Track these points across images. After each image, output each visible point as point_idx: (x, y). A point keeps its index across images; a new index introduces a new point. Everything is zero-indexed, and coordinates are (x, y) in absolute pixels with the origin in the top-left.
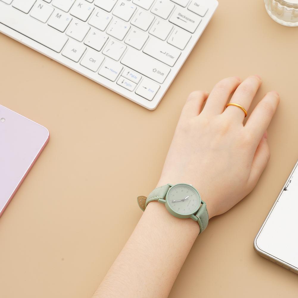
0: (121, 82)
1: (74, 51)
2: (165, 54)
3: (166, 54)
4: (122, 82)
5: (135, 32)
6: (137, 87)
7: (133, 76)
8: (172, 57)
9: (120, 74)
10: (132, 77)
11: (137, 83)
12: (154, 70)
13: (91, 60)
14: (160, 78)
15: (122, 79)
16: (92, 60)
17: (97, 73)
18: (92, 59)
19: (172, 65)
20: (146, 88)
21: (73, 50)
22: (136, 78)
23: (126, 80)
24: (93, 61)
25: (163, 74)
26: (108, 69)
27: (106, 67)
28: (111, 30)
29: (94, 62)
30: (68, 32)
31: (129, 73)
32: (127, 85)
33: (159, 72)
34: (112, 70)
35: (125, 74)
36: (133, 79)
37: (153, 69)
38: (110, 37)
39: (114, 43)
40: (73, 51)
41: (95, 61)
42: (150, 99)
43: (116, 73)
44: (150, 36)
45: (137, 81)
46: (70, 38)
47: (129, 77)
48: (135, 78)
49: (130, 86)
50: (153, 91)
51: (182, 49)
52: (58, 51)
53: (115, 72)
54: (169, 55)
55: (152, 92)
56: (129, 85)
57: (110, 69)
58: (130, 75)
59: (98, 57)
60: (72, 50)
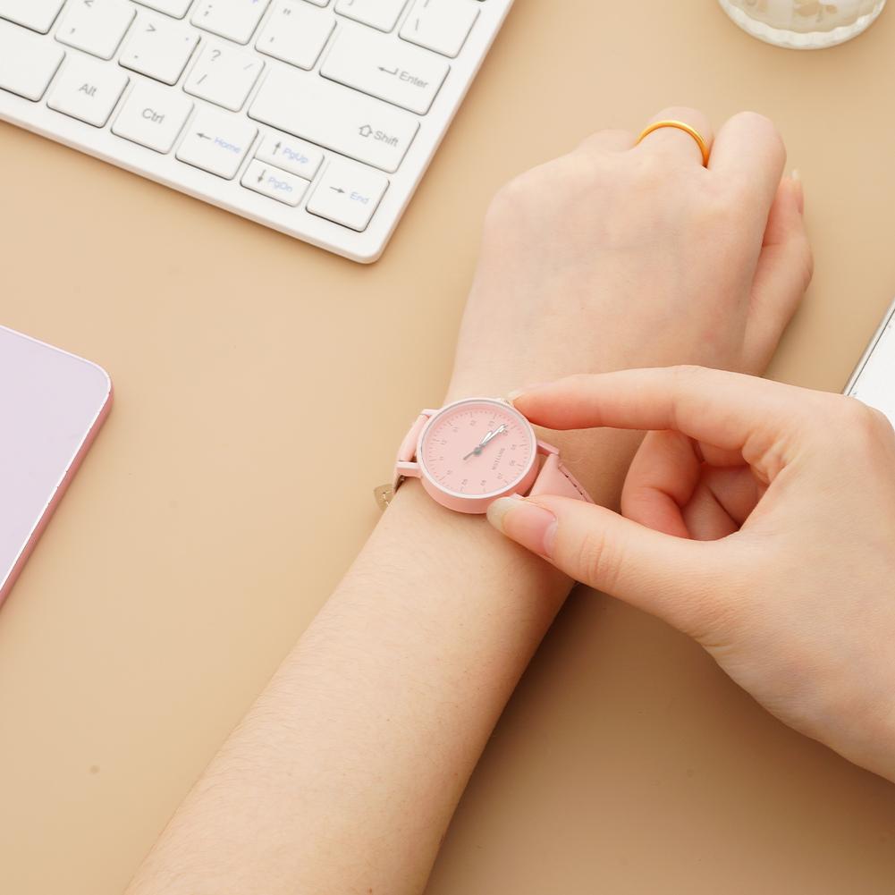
0: (257, 179)
1: (89, 90)
2: (395, 74)
3: (399, 74)
4: (260, 179)
5: (287, 12)
6: (311, 190)
7: (293, 156)
8: (421, 84)
9: (249, 154)
10: (292, 158)
11: (310, 176)
12: (365, 131)
13: (148, 114)
14: (386, 156)
15: (256, 168)
16: (152, 115)
17: (171, 155)
18: (152, 111)
19: (423, 110)
20: (340, 191)
21: (85, 88)
22: (304, 160)
23: (272, 172)
24: (157, 118)
25: (395, 140)
26: (208, 138)
27: (201, 135)
28: (207, 13)
29: (160, 122)
30: (61, 30)
31: (278, 146)
32: (278, 185)
33: (381, 136)
34: (221, 143)
35: (265, 150)
36: (295, 165)
37: (361, 128)
38: (205, 36)
39: (220, 53)
40: (83, 91)
41: (162, 117)
42: (359, 226)
43: (237, 150)
44: (341, 20)
45: (308, 170)
46: (71, 53)
47: (281, 158)
48: (303, 162)
49: (288, 188)
50: (367, 200)
51: (452, 52)
52: (35, 95)
53: (232, 146)
54: (410, 77)
55: (362, 200)
56: (284, 186)
57: (217, 140)
58: (285, 152)
59: (172, 103)
60: (83, 88)
